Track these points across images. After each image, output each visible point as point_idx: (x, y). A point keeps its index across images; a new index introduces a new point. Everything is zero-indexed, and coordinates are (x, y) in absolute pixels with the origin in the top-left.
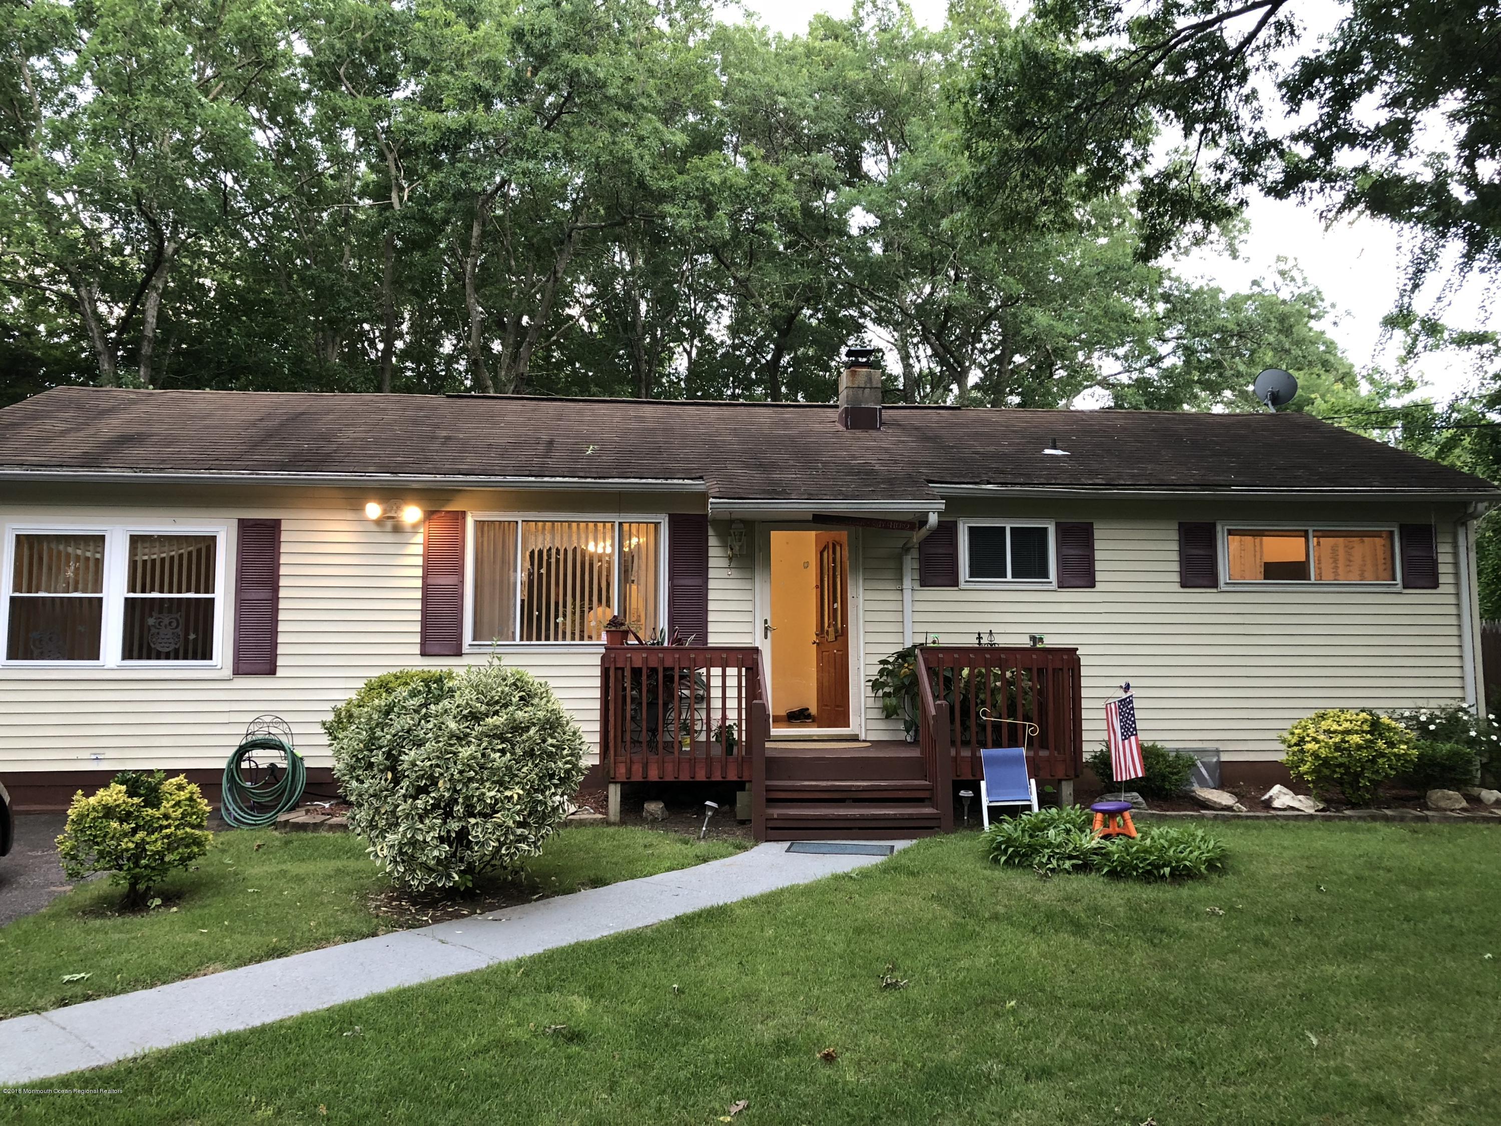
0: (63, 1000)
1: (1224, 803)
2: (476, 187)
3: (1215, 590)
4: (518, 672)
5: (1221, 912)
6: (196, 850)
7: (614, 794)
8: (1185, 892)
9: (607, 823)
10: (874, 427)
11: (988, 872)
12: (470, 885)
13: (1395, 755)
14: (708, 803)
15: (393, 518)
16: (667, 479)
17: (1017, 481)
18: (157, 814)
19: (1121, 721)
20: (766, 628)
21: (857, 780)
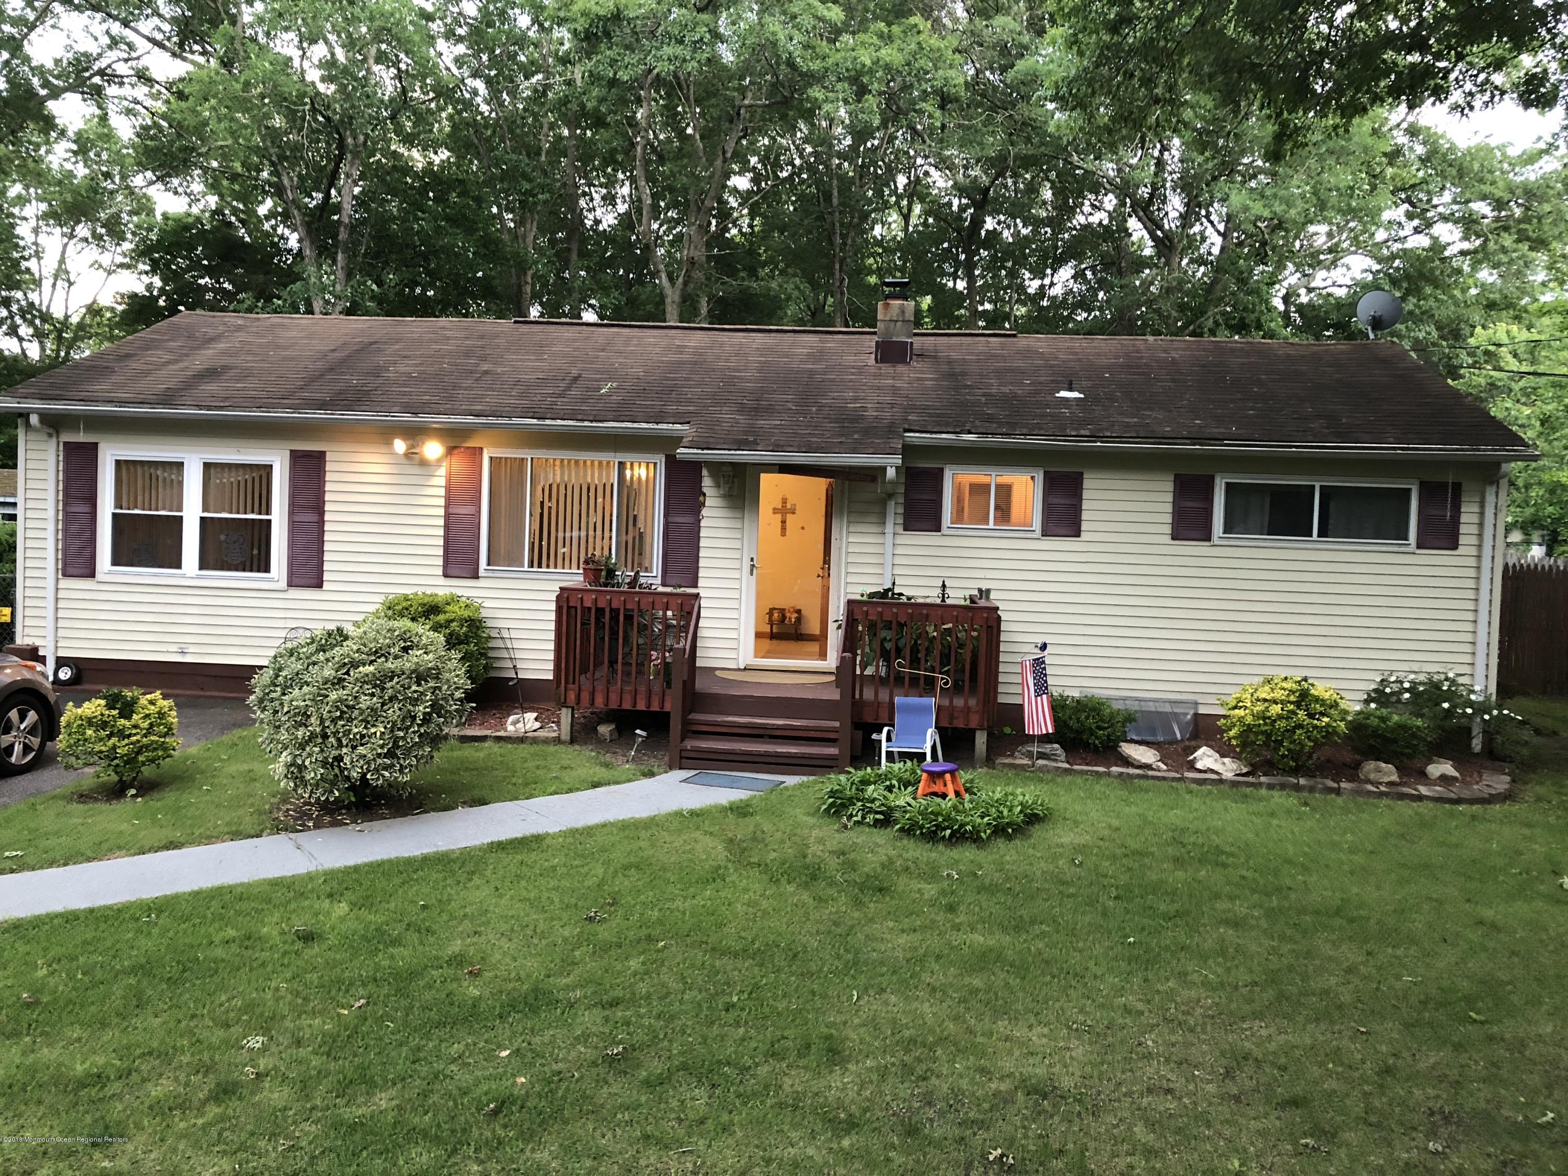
1: (1144, 761)
2: (624, 76)
3: (1207, 544)
5: (956, 877)
6: (160, 753)
7: (566, 716)
8: (947, 853)
9: (560, 741)
10: (905, 362)
12: (353, 799)
13: (1316, 727)
14: (638, 731)
15: (416, 453)
17: (999, 431)
18: (129, 724)
19: (1034, 678)
20: (753, 566)
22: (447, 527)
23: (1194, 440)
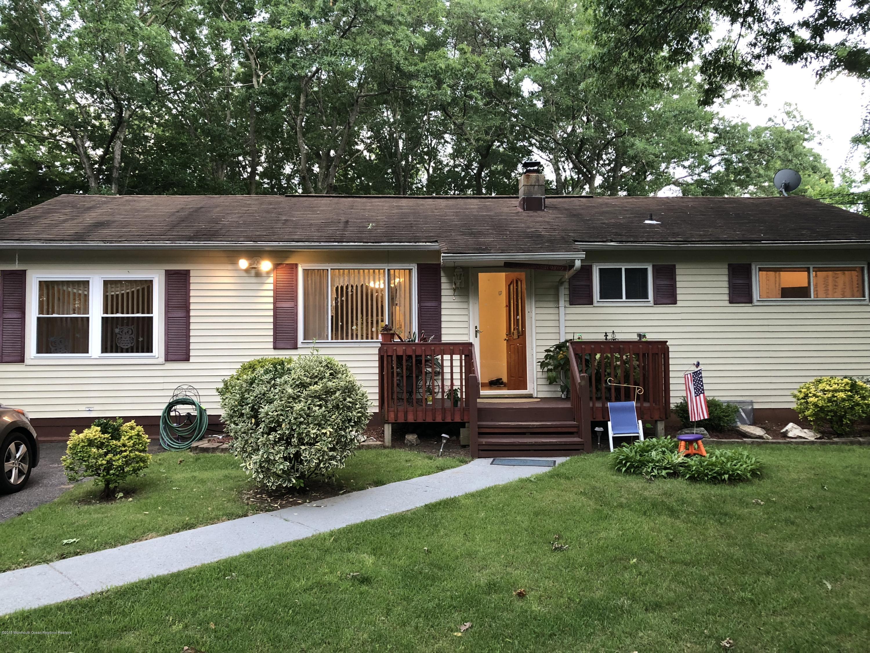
0: (62, 555)
1: (758, 434)
2: (302, 73)
3: (750, 305)
4: (329, 359)
5: (762, 503)
6: (142, 465)
7: (388, 430)
8: (739, 490)
9: (384, 447)
10: (541, 210)
11: (615, 477)
12: (302, 485)
13: (866, 404)
14: (443, 435)
15: (255, 268)
16: (416, 242)
17: (629, 240)
18: (119, 444)
19: (694, 385)
20: (476, 331)
21: (533, 421)
22: (275, 316)
23: (744, 241)
